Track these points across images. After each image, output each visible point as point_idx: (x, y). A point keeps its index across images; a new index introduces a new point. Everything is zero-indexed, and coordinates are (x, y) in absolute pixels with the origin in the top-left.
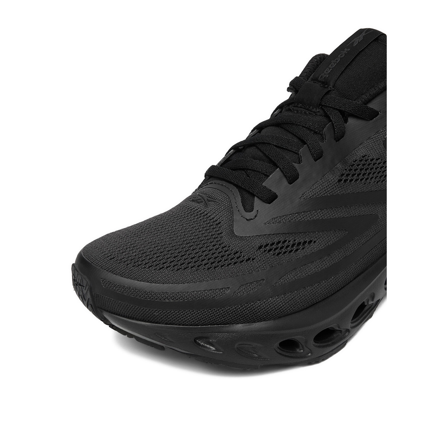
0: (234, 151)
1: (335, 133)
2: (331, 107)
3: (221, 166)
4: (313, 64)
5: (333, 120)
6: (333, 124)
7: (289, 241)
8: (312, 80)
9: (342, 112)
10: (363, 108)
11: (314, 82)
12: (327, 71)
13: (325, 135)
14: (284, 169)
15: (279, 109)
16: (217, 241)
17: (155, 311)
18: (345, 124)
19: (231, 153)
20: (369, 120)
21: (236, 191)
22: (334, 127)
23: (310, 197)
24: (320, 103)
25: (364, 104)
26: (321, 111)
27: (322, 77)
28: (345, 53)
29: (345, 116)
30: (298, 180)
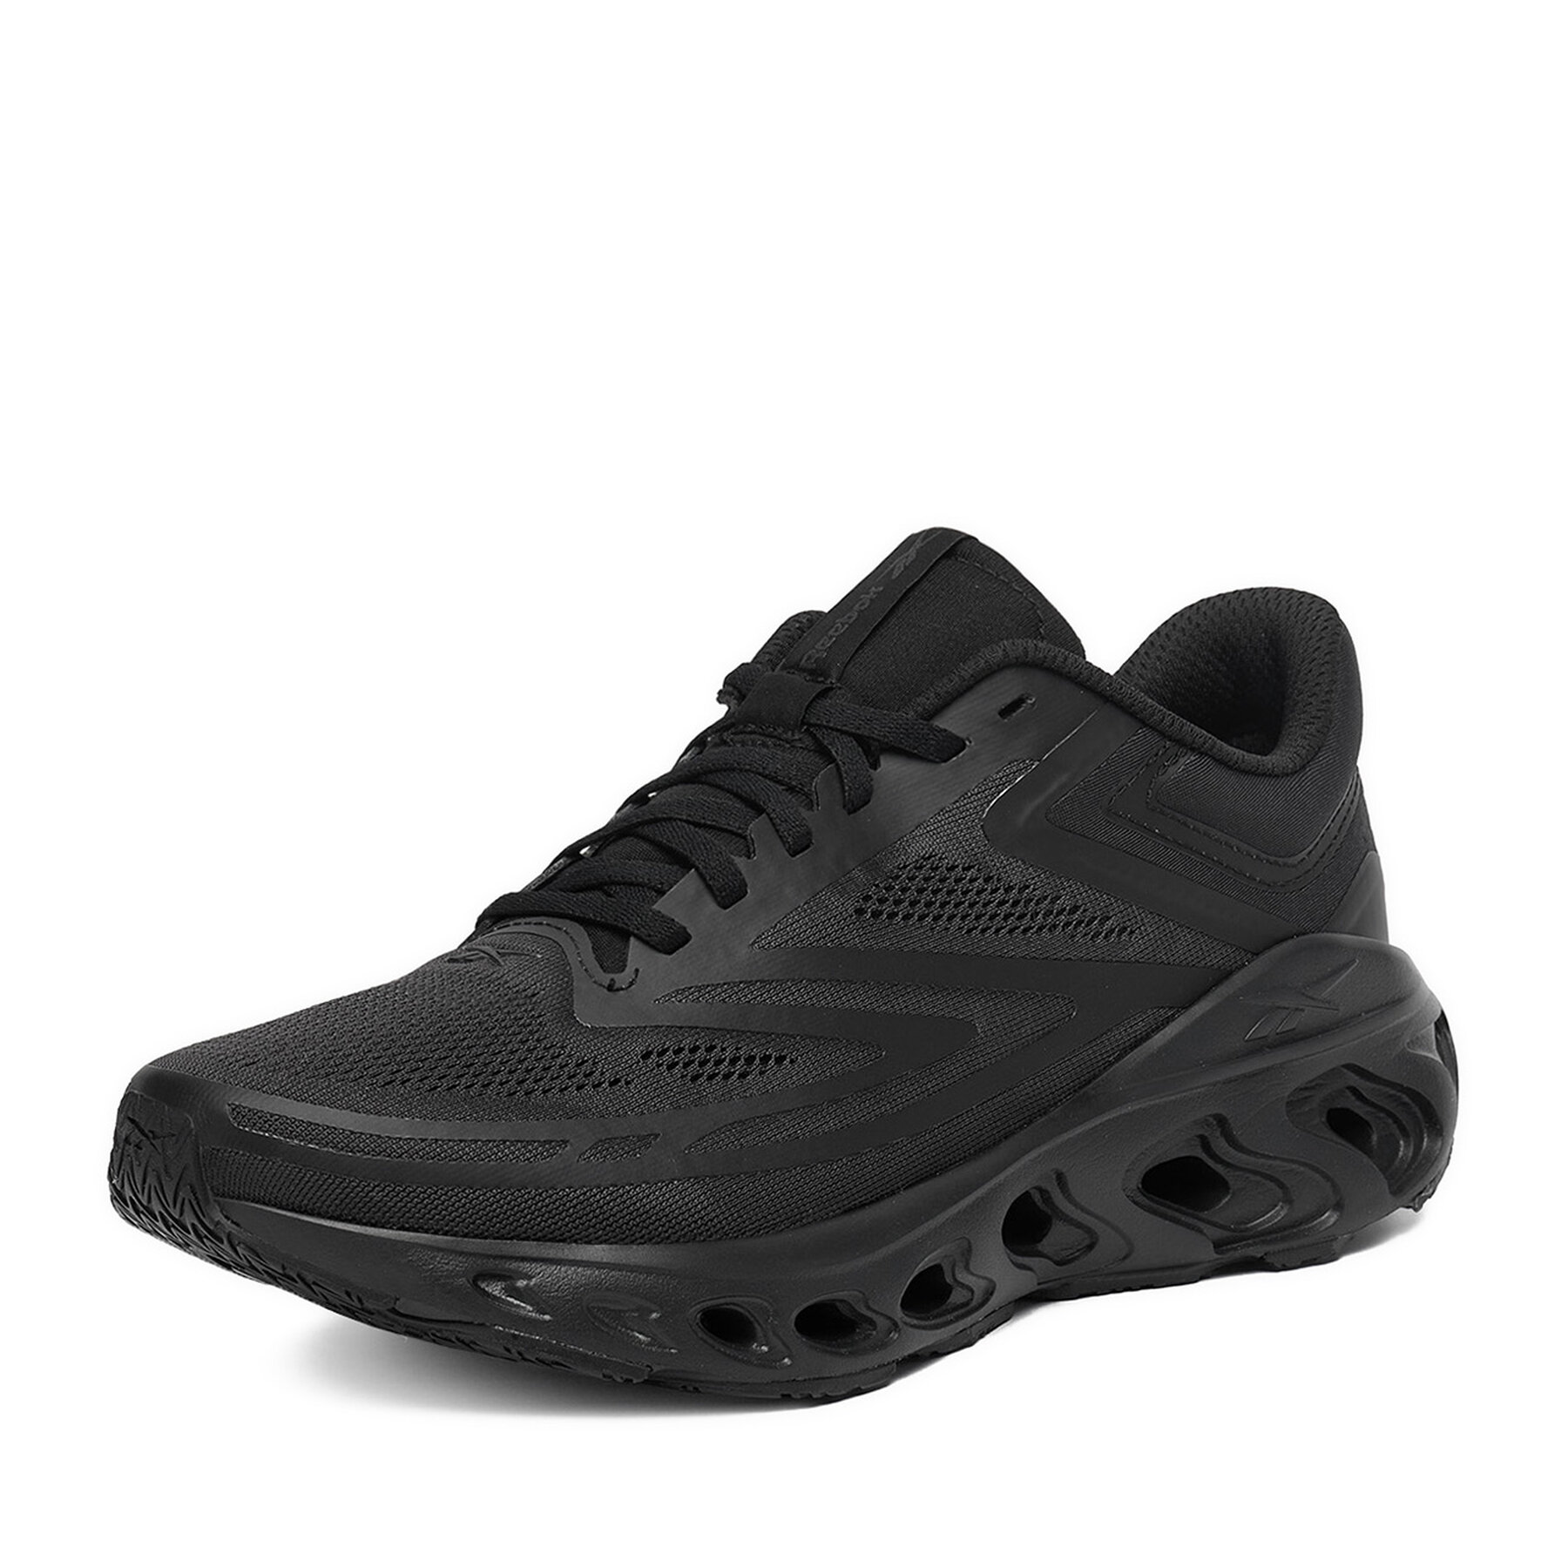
0: (568, 862)
1: (844, 791)
2: (831, 728)
3: (537, 889)
4: (789, 634)
5: (838, 758)
6: (838, 768)
7: (723, 1049)
8: (784, 668)
9: (860, 739)
10: (919, 728)
11: (789, 672)
12: (823, 645)
13: (817, 794)
14: (706, 868)
15: (693, 749)
16: (531, 1033)
17: (374, 1188)
18: (871, 771)
19: (559, 865)
20: (937, 763)
21: (578, 931)
22: (841, 776)
23: (779, 945)
24: (804, 717)
25: (921, 719)
26: (808, 741)
27: (809, 658)
28: (871, 600)
29: (873, 751)
30: (743, 900)
